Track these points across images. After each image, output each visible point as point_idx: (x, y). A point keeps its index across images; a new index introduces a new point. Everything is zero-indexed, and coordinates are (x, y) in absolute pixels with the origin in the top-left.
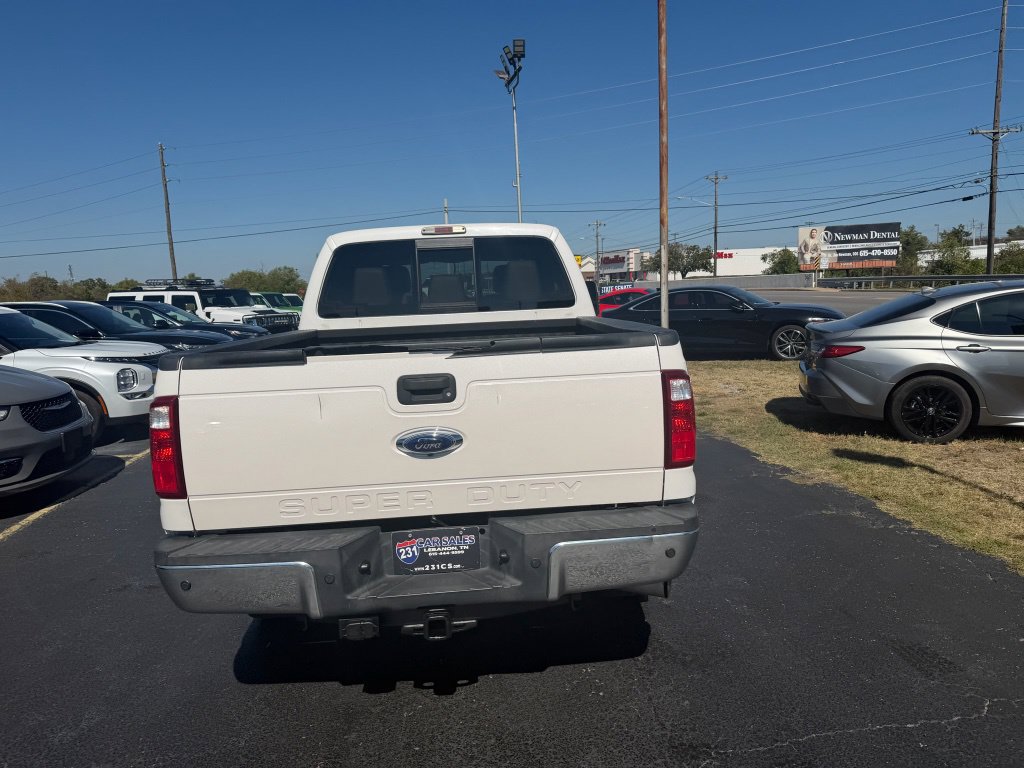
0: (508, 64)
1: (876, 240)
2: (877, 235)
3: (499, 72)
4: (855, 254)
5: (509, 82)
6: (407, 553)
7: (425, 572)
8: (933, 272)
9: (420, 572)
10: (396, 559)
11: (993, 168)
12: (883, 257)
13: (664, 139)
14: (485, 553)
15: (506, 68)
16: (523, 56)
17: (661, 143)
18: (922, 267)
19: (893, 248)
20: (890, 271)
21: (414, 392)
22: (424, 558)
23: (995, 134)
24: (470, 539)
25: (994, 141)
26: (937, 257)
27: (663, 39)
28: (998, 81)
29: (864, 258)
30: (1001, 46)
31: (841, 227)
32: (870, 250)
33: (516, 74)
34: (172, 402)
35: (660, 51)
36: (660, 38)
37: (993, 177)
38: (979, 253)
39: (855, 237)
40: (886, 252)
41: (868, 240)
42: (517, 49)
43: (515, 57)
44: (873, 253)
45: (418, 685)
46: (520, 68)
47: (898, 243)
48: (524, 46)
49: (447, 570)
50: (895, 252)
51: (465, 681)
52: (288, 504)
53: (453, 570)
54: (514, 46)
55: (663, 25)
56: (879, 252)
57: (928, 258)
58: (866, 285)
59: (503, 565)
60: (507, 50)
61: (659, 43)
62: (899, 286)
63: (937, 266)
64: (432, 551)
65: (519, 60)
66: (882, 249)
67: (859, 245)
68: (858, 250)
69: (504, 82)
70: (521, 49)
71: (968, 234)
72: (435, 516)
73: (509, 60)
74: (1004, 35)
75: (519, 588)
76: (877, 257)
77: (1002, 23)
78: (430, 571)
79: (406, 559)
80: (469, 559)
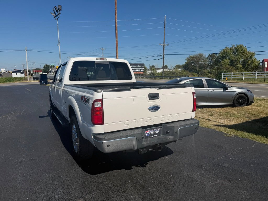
0: (55, 11)
1: (139, 67)
2: (139, 66)
3: (52, 13)
4: (135, 70)
5: (55, 17)
6: (147, 134)
7: (151, 138)
8: (150, 75)
9: (150, 138)
10: (145, 135)
11: (164, 53)
12: (141, 71)
13: (117, 40)
14: (162, 132)
15: (54, 12)
16: (61, 10)
17: (116, 41)
18: (148, 74)
19: (143, 69)
20: (142, 74)
21: (152, 97)
22: (151, 135)
23: (164, 45)
24: (159, 129)
25: (164, 47)
26: (151, 72)
27: (116, 15)
28: (164, 34)
29: (137, 71)
30: (165, 26)
31: (132, 64)
32: (138, 69)
33: (58, 14)
34: (101, 100)
35: (115, 18)
36: (115, 15)
37: (164, 55)
38: (160, 71)
39: (135, 66)
40: (141, 70)
41: (138, 67)
42: (59, 8)
43: (58, 10)
44: (139, 70)
45: (137, 166)
46: (60, 13)
47: (144, 68)
48: (61, 7)
49: (155, 137)
50: (143, 70)
51: (146, 164)
52: (126, 124)
53: (156, 136)
54: (58, 7)
55: (116, 12)
56: (140, 70)
57: (149, 72)
58: (139, 78)
59: (167, 134)
60: (55, 8)
61: (115, 16)
62: (146, 78)
63: (151, 74)
64: (152, 133)
65: (60, 11)
66: (141, 69)
67: (136, 68)
68: (136, 69)
69: (53, 16)
70: (60, 8)
71: (155, 67)
72: (153, 125)
73: (56, 11)
74: (165, 24)
75: (173, 138)
76: (139, 71)
77: (165, 21)
78: (152, 137)
79: (147, 135)
80: (159, 134)
